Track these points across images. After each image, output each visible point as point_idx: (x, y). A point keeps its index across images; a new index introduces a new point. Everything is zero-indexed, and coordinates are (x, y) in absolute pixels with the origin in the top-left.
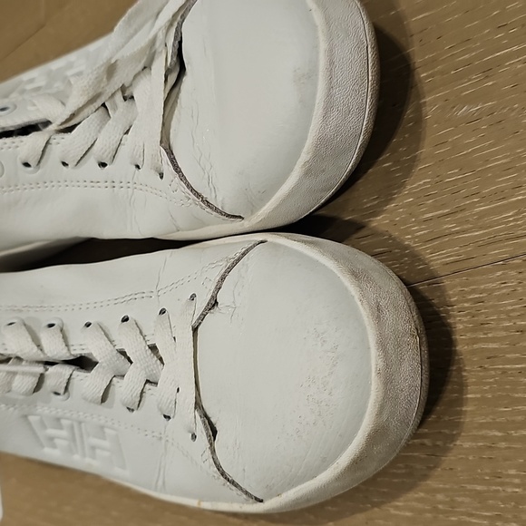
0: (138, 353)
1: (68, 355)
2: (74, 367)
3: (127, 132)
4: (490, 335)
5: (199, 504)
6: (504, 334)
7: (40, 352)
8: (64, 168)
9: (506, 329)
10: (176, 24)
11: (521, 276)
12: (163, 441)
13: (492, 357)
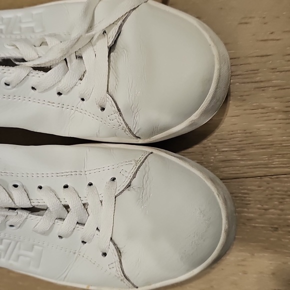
0: (77, 208)
1: (30, 205)
2: (29, 212)
3: (81, 79)
4: (250, 210)
5: (88, 287)
6: (257, 210)
7: (13, 203)
8: (33, 91)
9: (259, 208)
10: (119, 24)
11: (268, 185)
12: (76, 255)
13: (250, 219)
